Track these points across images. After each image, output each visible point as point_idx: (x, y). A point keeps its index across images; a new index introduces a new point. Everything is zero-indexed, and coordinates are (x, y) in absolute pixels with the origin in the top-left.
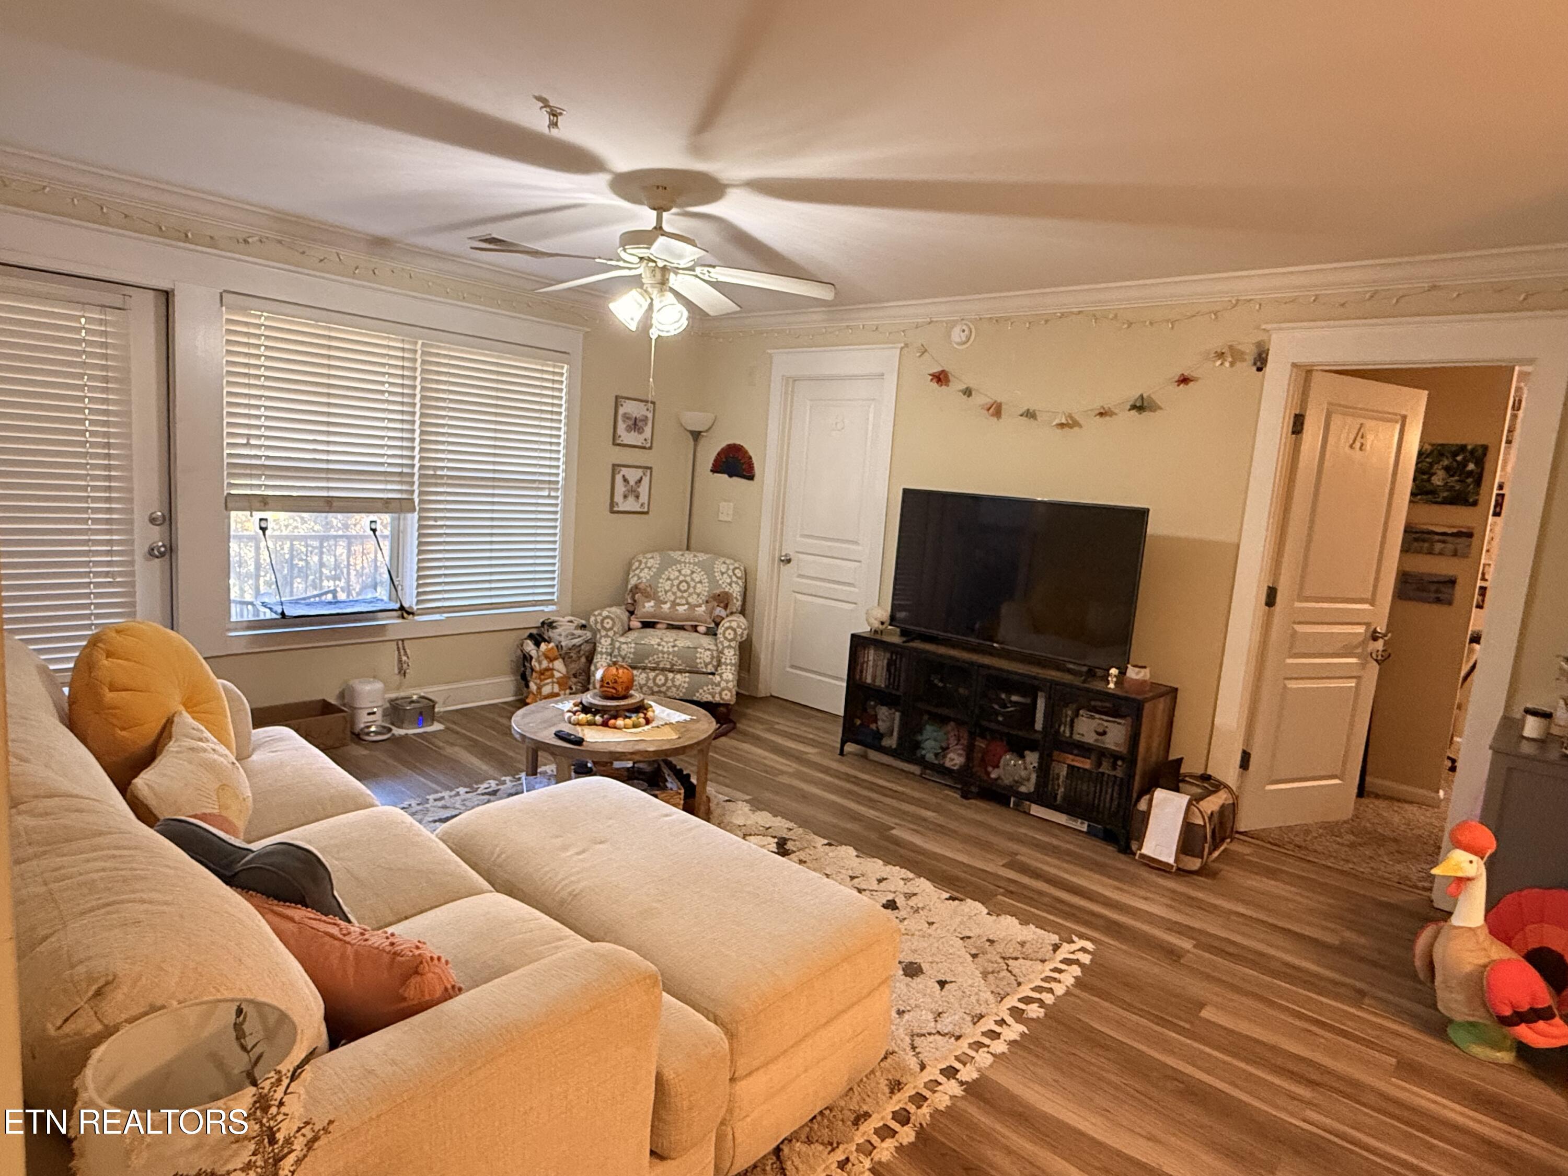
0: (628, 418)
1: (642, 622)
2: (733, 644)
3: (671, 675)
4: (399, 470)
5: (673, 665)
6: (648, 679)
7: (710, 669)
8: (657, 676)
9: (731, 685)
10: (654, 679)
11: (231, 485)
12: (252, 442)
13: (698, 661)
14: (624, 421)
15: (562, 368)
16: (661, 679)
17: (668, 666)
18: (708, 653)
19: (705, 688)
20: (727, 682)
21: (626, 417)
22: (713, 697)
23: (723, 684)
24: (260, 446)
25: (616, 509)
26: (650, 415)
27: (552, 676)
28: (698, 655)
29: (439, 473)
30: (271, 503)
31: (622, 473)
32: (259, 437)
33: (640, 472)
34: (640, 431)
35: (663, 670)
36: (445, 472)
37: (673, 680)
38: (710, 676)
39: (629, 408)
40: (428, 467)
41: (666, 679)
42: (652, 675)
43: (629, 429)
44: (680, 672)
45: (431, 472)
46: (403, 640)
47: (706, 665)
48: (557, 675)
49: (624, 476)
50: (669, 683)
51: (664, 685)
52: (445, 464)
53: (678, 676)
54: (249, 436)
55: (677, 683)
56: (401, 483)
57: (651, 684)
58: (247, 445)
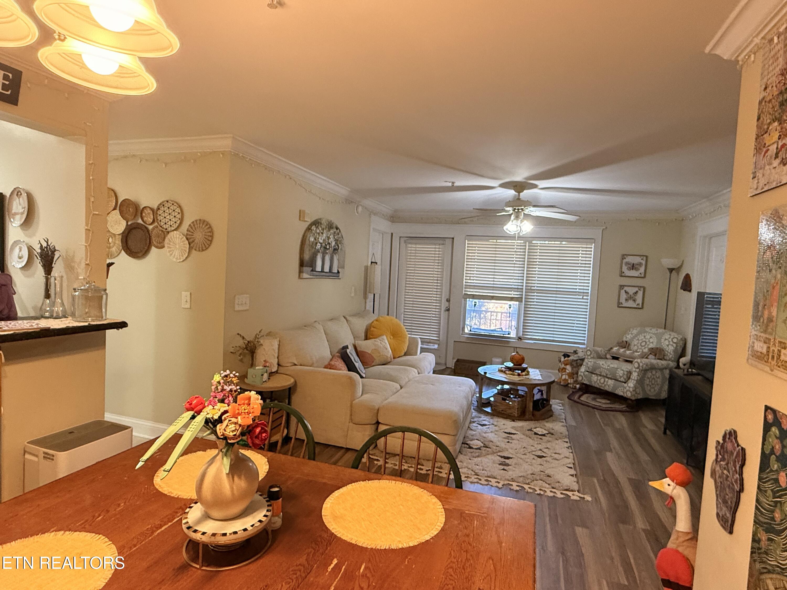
0: (629, 264)
1: (612, 356)
2: (638, 370)
3: (607, 379)
4: (517, 287)
5: (607, 375)
6: (597, 379)
7: (622, 379)
8: (601, 378)
9: (631, 390)
10: (600, 380)
11: (465, 291)
12: (471, 278)
13: (617, 375)
14: (626, 265)
15: (592, 245)
16: (602, 381)
17: (605, 375)
18: (622, 372)
19: (620, 389)
20: (629, 387)
21: (627, 263)
22: (624, 394)
23: (627, 388)
24: (474, 280)
25: (621, 305)
26: (644, 262)
27: (565, 372)
28: (617, 372)
29: (532, 288)
30: (475, 297)
31: (624, 289)
32: (474, 277)
33: (636, 289)
34: (637, 269)
35: (604, 376)
36: (536, 288)
37: (607, 382)
38: (623, 384)
39: (630, 259)
40: (529, 286)
41: (604, 381)
42: (599, 378)
43: (629, 269)
44: (611, 379)
45: (529, 288)
46: (516, 348)
47: (621, 377)
48: (567, 371)
49: (625, 291)
50: (605, 383)
51: (603, 383)
52: (536, 285)
53: (610, 381)
54: (470, 277)
55: (609, 384)
56: (517, 291)
57: (598, 382)
58: (470, 279)
